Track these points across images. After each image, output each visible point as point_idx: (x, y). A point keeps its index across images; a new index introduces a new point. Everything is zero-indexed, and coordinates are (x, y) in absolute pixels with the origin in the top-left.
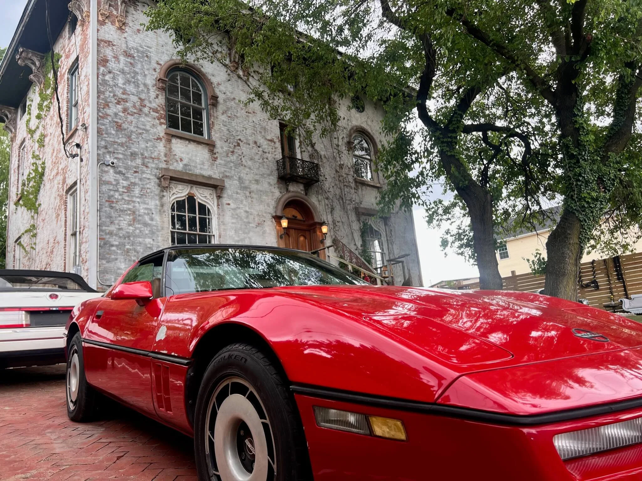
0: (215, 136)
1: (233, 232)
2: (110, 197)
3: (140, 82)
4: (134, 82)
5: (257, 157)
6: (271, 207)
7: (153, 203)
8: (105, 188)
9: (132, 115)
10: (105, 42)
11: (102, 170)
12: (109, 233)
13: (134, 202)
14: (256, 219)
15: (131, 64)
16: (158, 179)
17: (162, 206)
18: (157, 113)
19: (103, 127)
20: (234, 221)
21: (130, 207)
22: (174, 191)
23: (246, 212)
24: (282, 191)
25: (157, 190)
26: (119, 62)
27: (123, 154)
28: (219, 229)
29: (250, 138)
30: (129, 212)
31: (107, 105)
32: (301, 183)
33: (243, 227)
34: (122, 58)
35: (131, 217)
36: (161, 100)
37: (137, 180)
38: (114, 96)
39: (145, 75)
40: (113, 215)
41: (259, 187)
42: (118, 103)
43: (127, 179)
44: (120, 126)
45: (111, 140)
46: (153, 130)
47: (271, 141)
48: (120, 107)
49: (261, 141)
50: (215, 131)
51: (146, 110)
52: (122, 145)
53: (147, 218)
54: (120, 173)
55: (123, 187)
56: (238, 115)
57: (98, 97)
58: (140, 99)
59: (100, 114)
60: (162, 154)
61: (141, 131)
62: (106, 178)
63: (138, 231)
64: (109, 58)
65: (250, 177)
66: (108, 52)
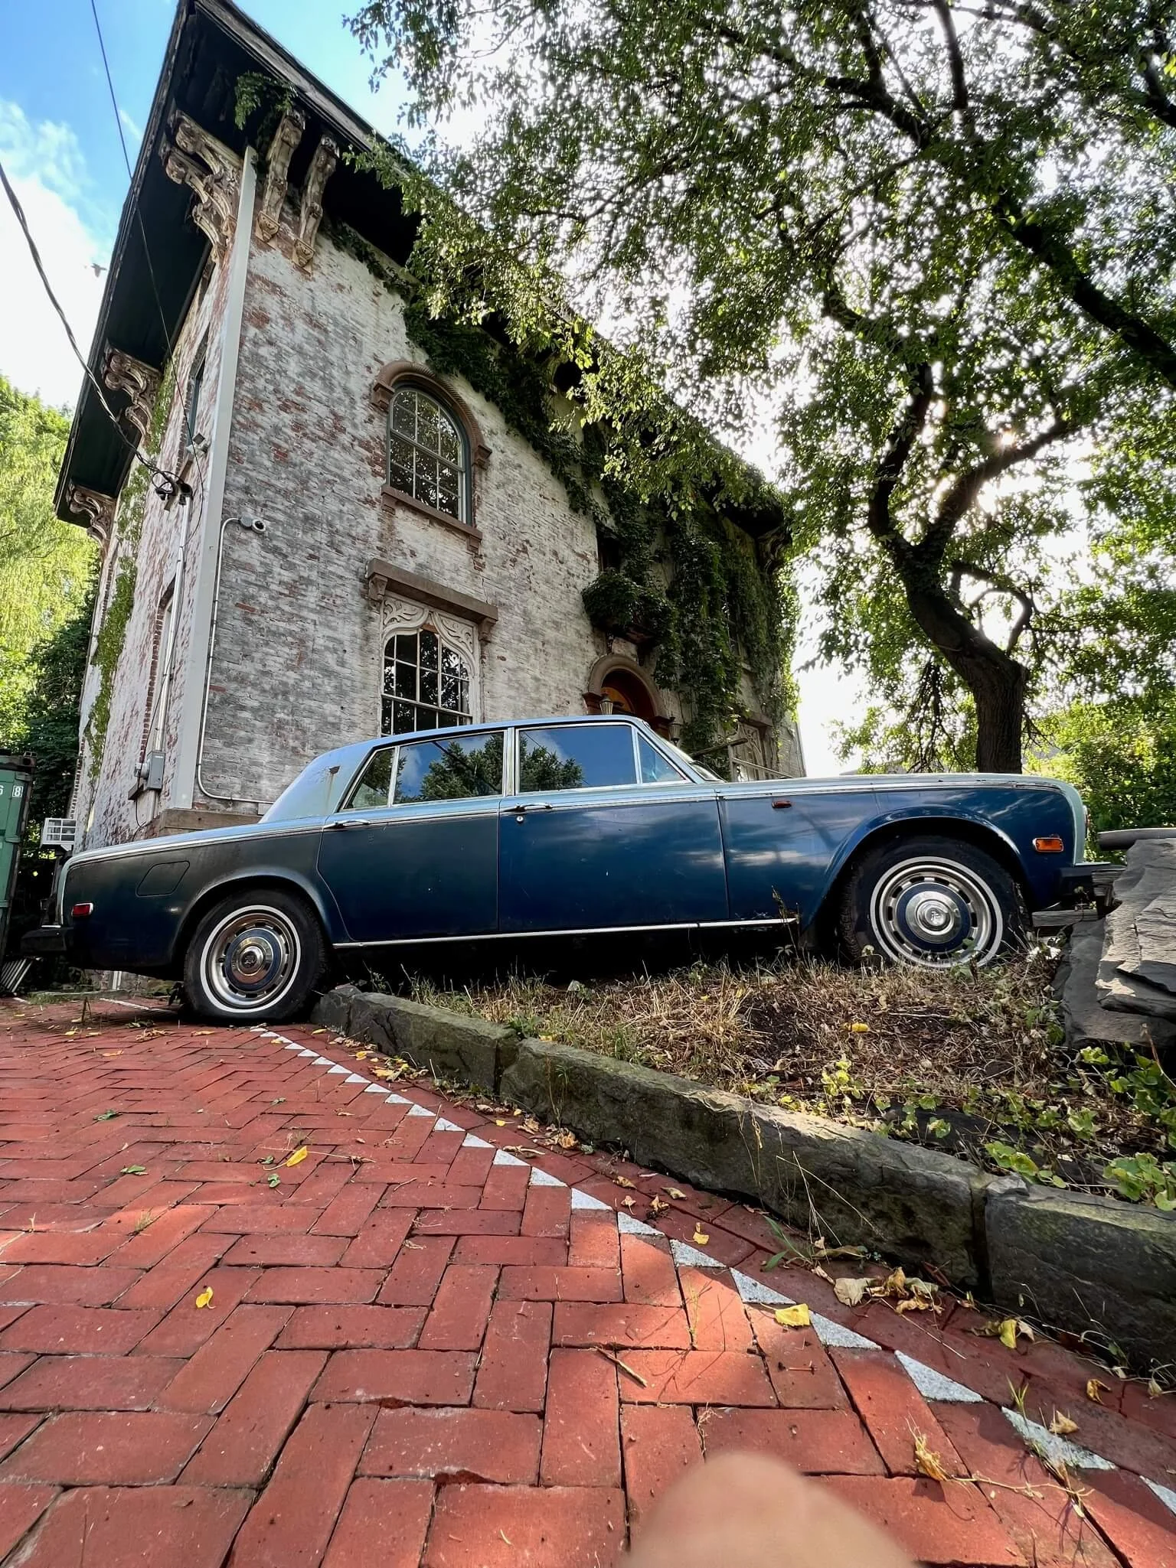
0: (483, 524)
1: (510, 713)
2: (246, 598)
3: (335, 382)
4: (323, 379)
5: (557, 581)
6: (581, 677)
7: (347, 630)
8: (233, 576)
9: (313, 441)
10: (266, 282)
11: (233, 537)
12: (236, 679)
13: (303, 619)
14: (553, 696)
15: (319, 341)
16: (361, 581)
17: (367, 638)
18: (368, 450)
19: (244, 447)
20: (512, 693)
21: (293, 628)
22: (395, 615)
23: (537, 679)
24: (601, 650)
25: (356, 604)
26: (293, 330)
27: (285, 513)
28: (482, 705)
29: (546, 543)
30: (290, 639)
31: (257, 404)
32: (633, 642)
33: (529, 708)
34: (301, 326)
35: (295, 651)
36: (378, 429)
37: (314, 575)
38: (276, 391)
39: (348, 373)
40: (251, 639)
41: (559, 636)
42: (285, 407)
43: (291, 567)
44: (285, 455)
45: (261, 477)
46: (357, 482)
47: (583, 556)
48: (287, 418)
49: (564, 553)
50: (482, 514)
51: (345, 439)
52: (286, 494)
53: (331, 660)
54: (276, 551)
55: (281, 583)
56: (526, 496)
57: (239, 383)
58: (335, 414)
59: (240, 418)
60: (374, 534)
61: (331, 478)
62: (239, 554)
63: (307, 684)
64: (272, 315)
65: (545, 613)
66: (272, 305)
